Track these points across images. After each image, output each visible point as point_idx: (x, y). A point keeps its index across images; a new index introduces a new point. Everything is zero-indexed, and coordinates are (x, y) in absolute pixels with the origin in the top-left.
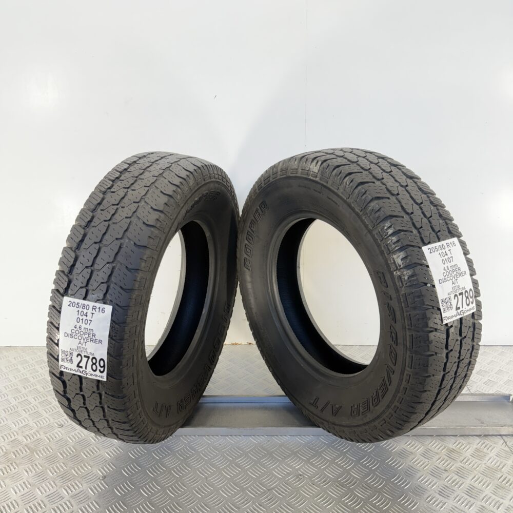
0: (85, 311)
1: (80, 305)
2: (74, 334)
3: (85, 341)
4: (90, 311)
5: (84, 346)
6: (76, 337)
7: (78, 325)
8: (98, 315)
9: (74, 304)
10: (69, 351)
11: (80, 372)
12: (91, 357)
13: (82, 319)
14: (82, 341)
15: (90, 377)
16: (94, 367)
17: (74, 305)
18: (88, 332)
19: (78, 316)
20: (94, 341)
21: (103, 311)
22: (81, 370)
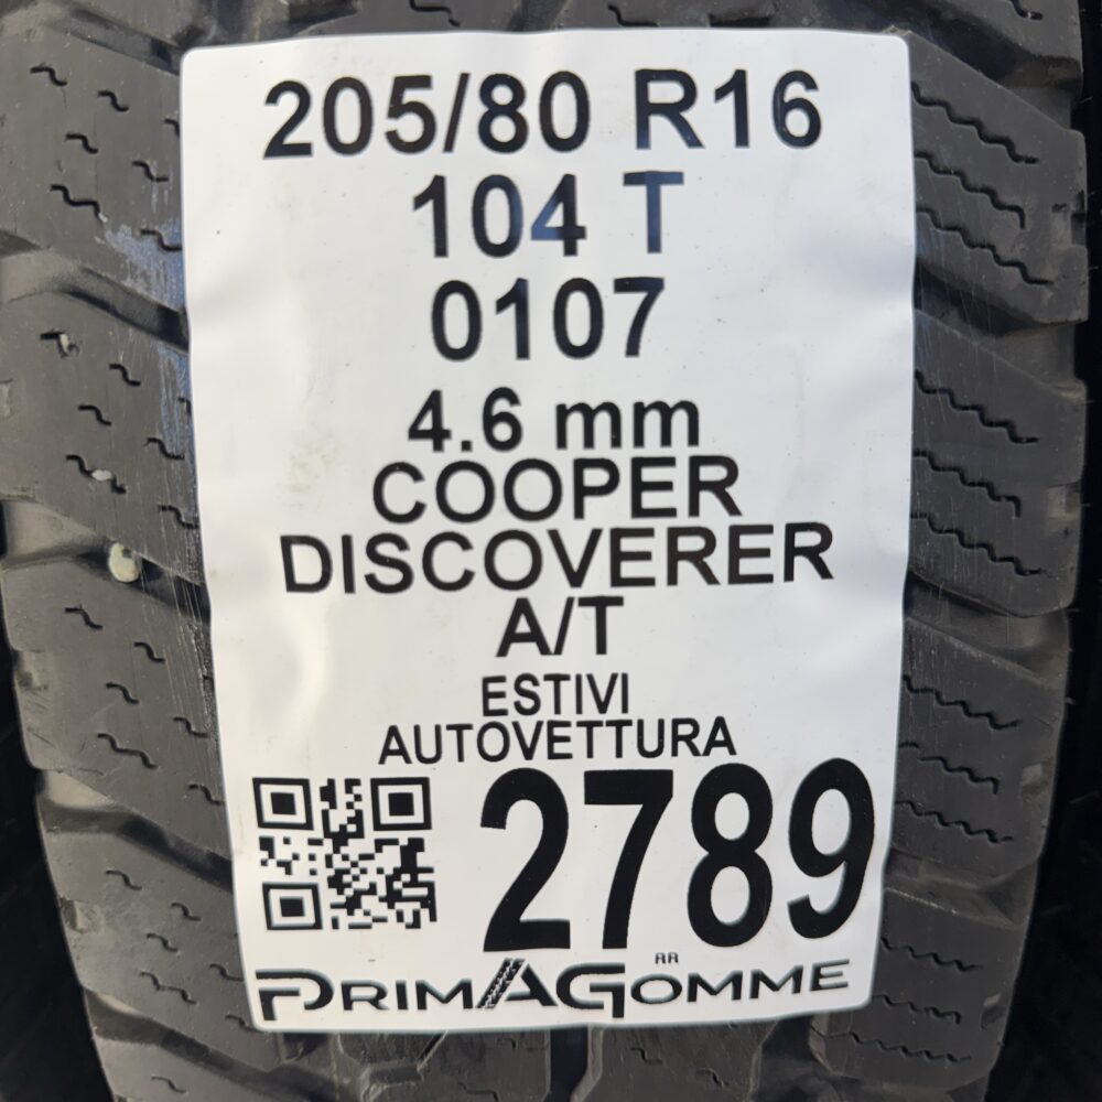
0: (536, 170)
2: (417, 534)
3: (597, 581)
5: (578, 656)
6: (449, 562)
18: (623, 458)
19: (446, 270)
20: (719, 561)
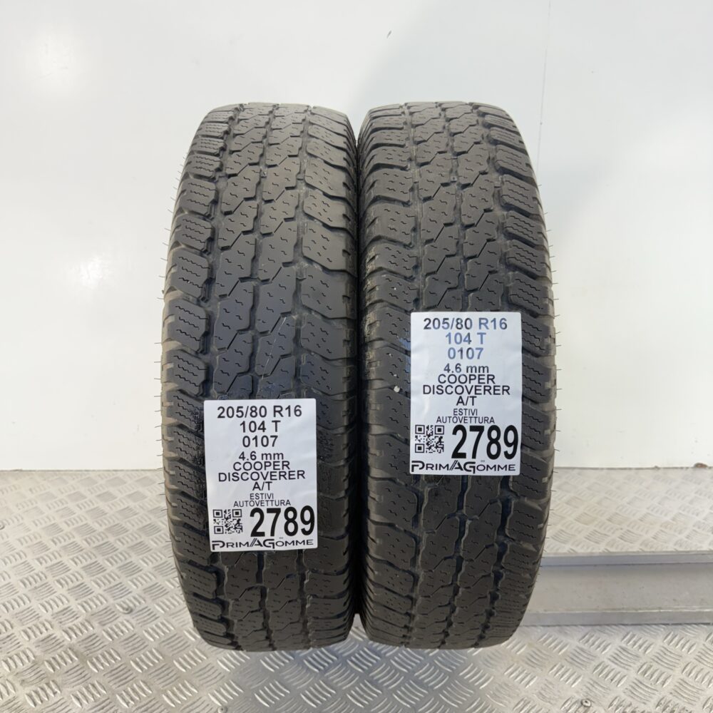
1: (244, 410)
4: (269, 419)
7: (247, 452)
8: (288, 422)
9: (230, 410)
10: (232, 508)
11: (260, 544)
12: (283, 508)
13: (256, 438)
14: (261, 482)
15: (284, 548)
16: (291, 527)
17: (230, 414)
21: (298, 413)
22: (261, 539)
